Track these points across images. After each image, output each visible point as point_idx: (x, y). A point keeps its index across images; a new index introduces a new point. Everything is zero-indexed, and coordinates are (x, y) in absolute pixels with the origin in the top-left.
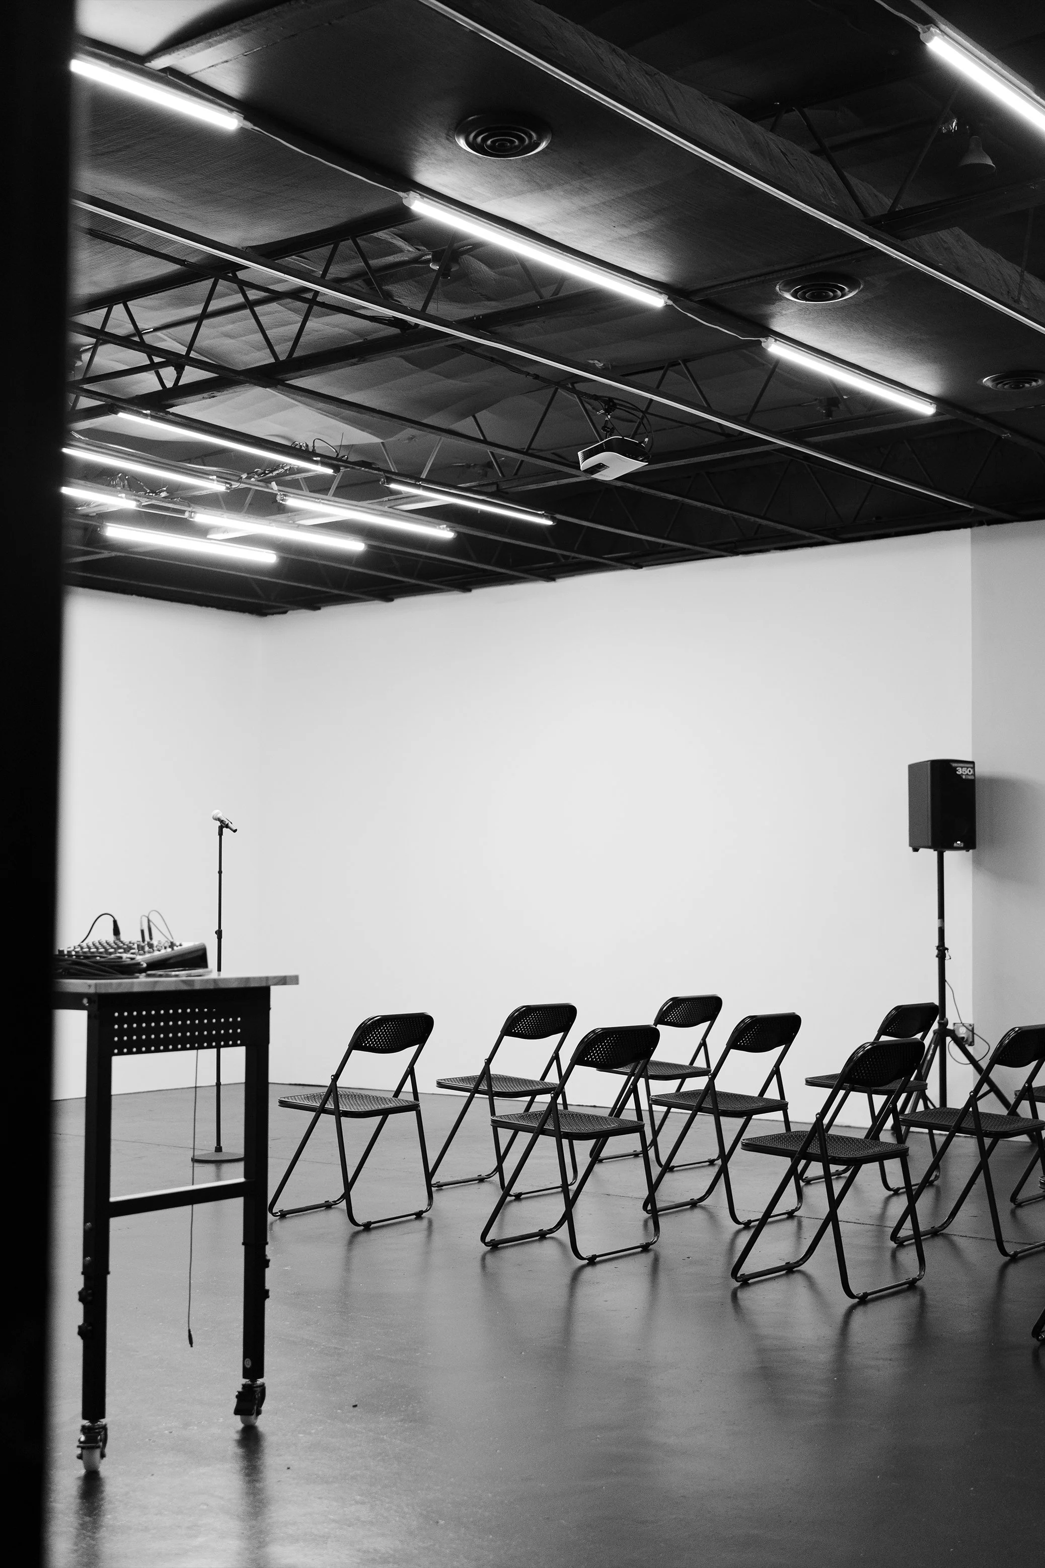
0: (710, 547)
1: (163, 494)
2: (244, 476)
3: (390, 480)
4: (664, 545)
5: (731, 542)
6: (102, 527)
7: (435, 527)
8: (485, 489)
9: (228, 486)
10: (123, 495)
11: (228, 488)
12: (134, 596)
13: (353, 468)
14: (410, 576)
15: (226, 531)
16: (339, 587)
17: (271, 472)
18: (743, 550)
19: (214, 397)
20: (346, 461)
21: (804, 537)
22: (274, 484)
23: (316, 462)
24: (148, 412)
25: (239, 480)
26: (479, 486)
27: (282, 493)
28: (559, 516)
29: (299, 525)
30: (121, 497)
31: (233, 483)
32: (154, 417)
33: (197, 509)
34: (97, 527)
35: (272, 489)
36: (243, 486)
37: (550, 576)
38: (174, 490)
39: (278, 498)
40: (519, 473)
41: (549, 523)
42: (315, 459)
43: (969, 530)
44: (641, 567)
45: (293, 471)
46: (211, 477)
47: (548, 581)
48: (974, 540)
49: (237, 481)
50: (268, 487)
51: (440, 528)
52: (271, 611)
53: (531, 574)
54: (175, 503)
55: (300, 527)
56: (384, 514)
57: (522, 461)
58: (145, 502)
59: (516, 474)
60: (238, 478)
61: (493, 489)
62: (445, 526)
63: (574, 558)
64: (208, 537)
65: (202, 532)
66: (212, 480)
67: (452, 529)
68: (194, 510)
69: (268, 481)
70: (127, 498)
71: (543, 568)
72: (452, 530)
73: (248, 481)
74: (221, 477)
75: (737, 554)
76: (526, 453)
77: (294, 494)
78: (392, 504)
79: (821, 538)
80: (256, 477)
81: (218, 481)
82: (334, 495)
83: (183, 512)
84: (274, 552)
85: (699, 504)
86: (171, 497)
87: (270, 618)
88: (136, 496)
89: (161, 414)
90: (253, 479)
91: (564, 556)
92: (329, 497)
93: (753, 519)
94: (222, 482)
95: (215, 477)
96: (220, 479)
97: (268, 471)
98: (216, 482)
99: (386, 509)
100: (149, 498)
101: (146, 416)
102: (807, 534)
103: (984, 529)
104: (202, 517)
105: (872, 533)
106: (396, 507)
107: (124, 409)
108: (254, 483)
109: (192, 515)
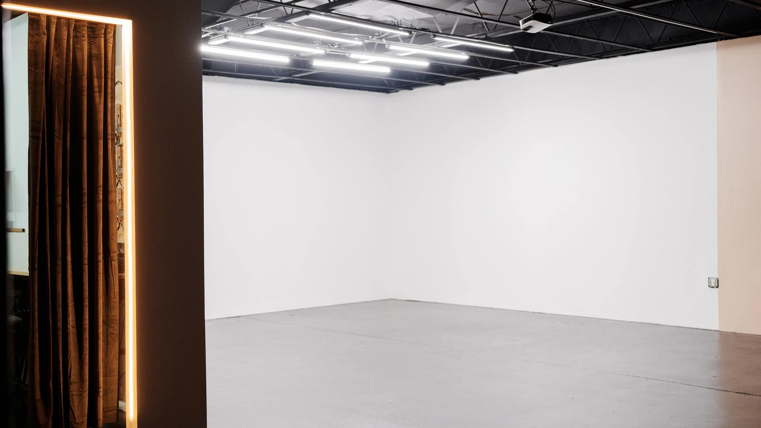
0: (589, 56)
1: (336, 46)
3: (435, 36)
4: (567, 56)
5: (599, 53)
6: (312, 61)
7: (459, 54)
8: (480, 37)
9: (363, 42)
10: (318, 48)
11: (363, 43)
12: (331, 87)
13: (418, 32)
14: (452, 74)
15: (366, 60)
16: (420, 80)
17: (382, 34)
18: (606, 56)
19: (351, 5)
20: (415, 29)
21: (634, 50)
22: (384, 40)
23: (401, 30)
24: (323, 13)
25: (368, 39)
26: (478, 35)
27: (388, 44)
28: (516, 47)
30: (318, 49)
31: (365, 40)
32: (325, 15)
33: (352, 52)
35: (383, 42)
36: (370, 41)
37: (515, 71)
38: (340, 45)
39: (386, 46)
40: (496, 29)
41: (511, 50)
42: (400, 29)
43: (715, 43)
44: (557, 66)
45: (392, 34)
46: (355, 39)
47: (514, 74)
48: (718, 47)
49: (367, 40)
50: (381, 41)
52: (392, 91)
53: (506, 71)
54: (342, 50)
55: (397, 57)
56: (436, 50)
57: (496, 25)
58: (328, 50)
59: (494, 29)
60: (367, 38)
61: (484, 36)
62: (464, 53)
63: (525, 64)
65: (356, 61)
68: (350, 52)
69: (381, 39)
70: (320, 49)
71: (511, 68)
72: (467, 55)
73: (372, 39)
75: (602, 58)
76: (498, 21)
77: (393, 43)
78: (439, 46)
79: (643, 50)
80: (376, 37)
81: (358, 40)
82: (413, 43)
83: (346, 53)
84: (388, 67)
85: (582, 38)
86: (339, 48)
87: (391, 94)
88: (324, 48)
89: (329, 14)
90: (374, 38)
91: (522, 63)
92: (410, 44)
93: (608, 43)
95: (357, 39)
96: (359, 39)
97: (380, 36)
99: (436, 47)
100: (330, 48)
101: (322, 15)
102: (635, 48)
103: (723, 42)
104: (354, 55)
105: (667, 46)
106: (441, 47)
107: (312, 13)
108: (375, 40)
109: (350, 54)
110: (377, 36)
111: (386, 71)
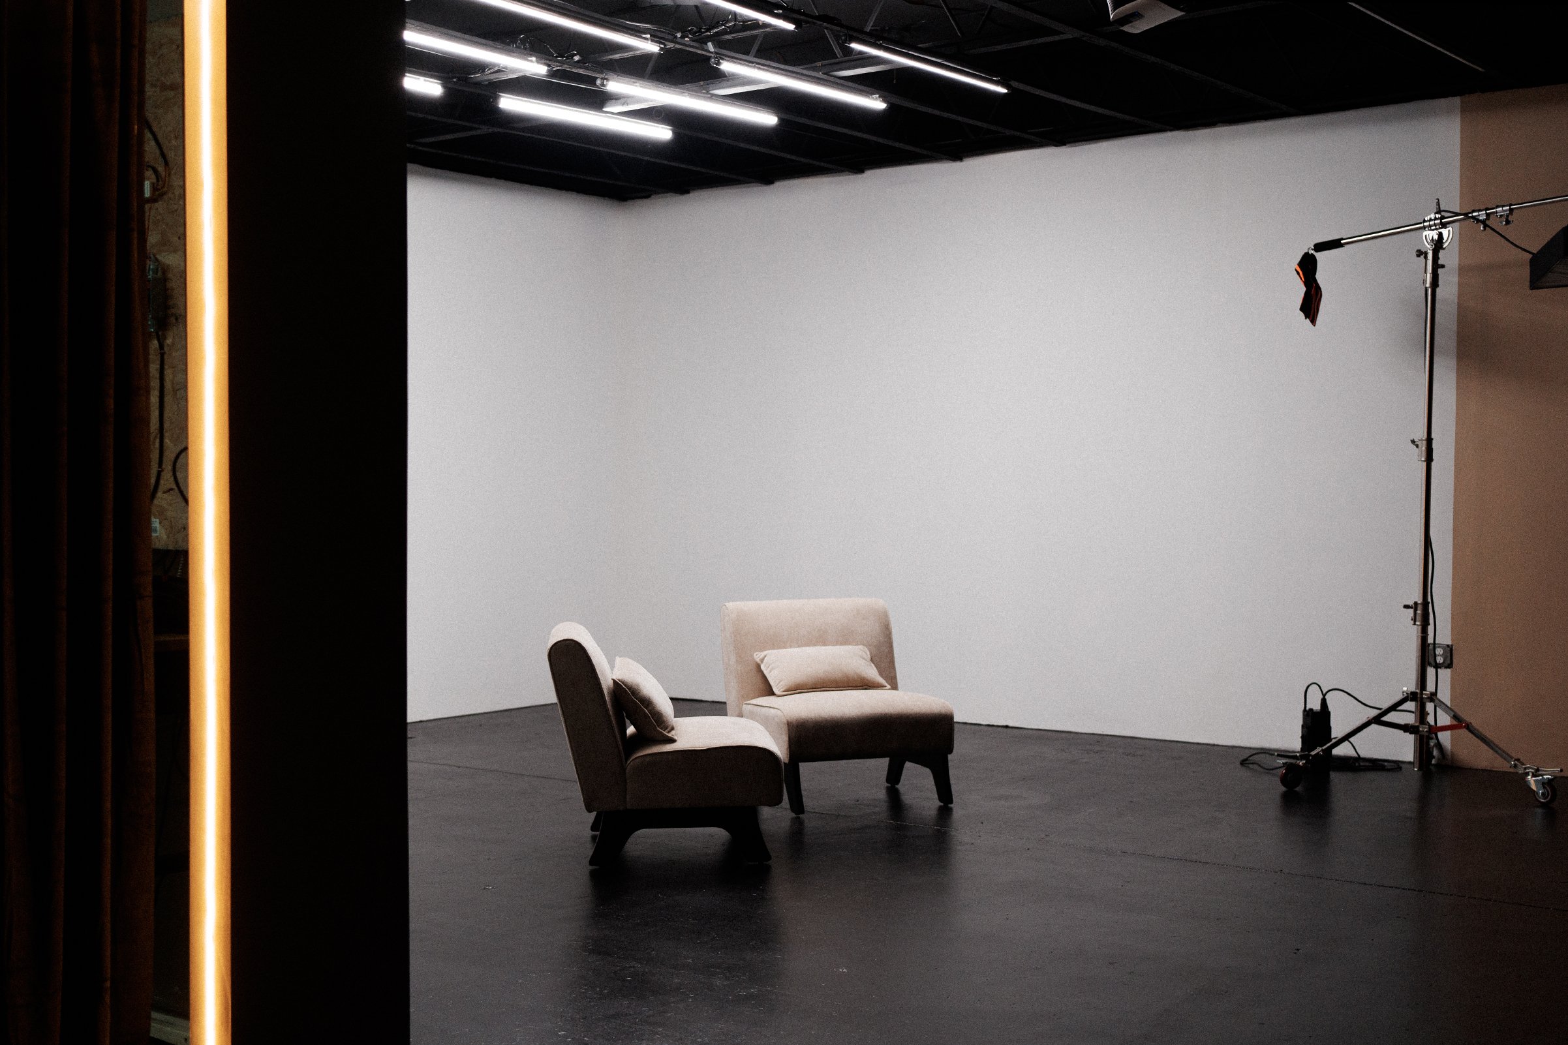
1: (578, 57)
2: (679, 35)
6: (497, 98)
9: (662, 46)
10: (534, 59)
11: (660, 49)
15: (632, 102)
17: (708, 30)
22: (710, 44)
23: (779, 15)
25: (674, 39)
27: (719, 55)
28: (1018, 83)
29: (713, 95)
30: (531, 61)
31: (667, 43)
33: (613, 75)
34: (492, 97)
35: (707, 49)
36: (678, 46)
37: (958, 155)
38: (594, 51)
39: (713, 61)
41: (1002, 90)
44: (1066, 144)
46: (645, 35)
47: (953, 162)
49: (672, 41)
50: (703, 49)
51: (873, 98)
52: (631, 196)
53: (939, 153)
54: (587, 69)
60: (670, 37)
64: (606, 108)
66: (647, 38)
67: (884, 101)
68: (606, 77)
69: (703, 42)
70: (536, 62)
73: (681, 40)
74: (658, 36)
80: (690, 34)
81: (652, 41)
83: (596, 80)
84: (671, 127)
86: (586, 61)
88: (549, 59)
90: (686, 39)
94: (657, 42)
95: (648, 36)
96: (655, 38)
98: (649, 42)
100: (561, 62)
104: (615, 85)
108: (688, 44)
110: (694, 34)
111: (661, 136)
